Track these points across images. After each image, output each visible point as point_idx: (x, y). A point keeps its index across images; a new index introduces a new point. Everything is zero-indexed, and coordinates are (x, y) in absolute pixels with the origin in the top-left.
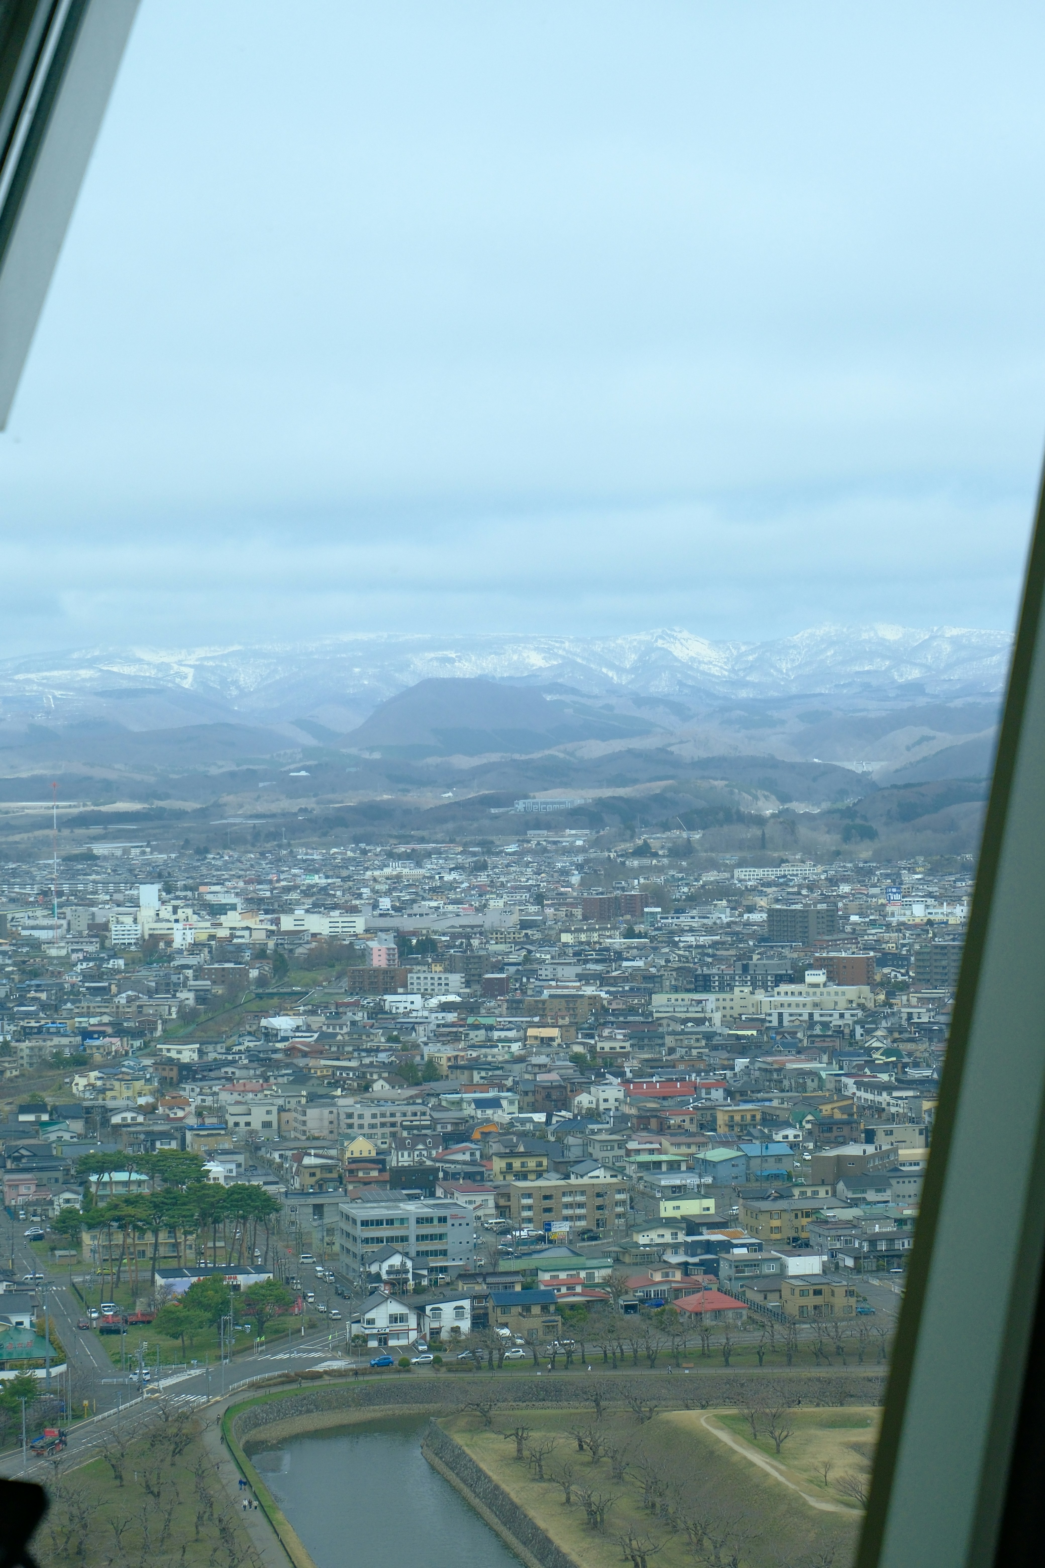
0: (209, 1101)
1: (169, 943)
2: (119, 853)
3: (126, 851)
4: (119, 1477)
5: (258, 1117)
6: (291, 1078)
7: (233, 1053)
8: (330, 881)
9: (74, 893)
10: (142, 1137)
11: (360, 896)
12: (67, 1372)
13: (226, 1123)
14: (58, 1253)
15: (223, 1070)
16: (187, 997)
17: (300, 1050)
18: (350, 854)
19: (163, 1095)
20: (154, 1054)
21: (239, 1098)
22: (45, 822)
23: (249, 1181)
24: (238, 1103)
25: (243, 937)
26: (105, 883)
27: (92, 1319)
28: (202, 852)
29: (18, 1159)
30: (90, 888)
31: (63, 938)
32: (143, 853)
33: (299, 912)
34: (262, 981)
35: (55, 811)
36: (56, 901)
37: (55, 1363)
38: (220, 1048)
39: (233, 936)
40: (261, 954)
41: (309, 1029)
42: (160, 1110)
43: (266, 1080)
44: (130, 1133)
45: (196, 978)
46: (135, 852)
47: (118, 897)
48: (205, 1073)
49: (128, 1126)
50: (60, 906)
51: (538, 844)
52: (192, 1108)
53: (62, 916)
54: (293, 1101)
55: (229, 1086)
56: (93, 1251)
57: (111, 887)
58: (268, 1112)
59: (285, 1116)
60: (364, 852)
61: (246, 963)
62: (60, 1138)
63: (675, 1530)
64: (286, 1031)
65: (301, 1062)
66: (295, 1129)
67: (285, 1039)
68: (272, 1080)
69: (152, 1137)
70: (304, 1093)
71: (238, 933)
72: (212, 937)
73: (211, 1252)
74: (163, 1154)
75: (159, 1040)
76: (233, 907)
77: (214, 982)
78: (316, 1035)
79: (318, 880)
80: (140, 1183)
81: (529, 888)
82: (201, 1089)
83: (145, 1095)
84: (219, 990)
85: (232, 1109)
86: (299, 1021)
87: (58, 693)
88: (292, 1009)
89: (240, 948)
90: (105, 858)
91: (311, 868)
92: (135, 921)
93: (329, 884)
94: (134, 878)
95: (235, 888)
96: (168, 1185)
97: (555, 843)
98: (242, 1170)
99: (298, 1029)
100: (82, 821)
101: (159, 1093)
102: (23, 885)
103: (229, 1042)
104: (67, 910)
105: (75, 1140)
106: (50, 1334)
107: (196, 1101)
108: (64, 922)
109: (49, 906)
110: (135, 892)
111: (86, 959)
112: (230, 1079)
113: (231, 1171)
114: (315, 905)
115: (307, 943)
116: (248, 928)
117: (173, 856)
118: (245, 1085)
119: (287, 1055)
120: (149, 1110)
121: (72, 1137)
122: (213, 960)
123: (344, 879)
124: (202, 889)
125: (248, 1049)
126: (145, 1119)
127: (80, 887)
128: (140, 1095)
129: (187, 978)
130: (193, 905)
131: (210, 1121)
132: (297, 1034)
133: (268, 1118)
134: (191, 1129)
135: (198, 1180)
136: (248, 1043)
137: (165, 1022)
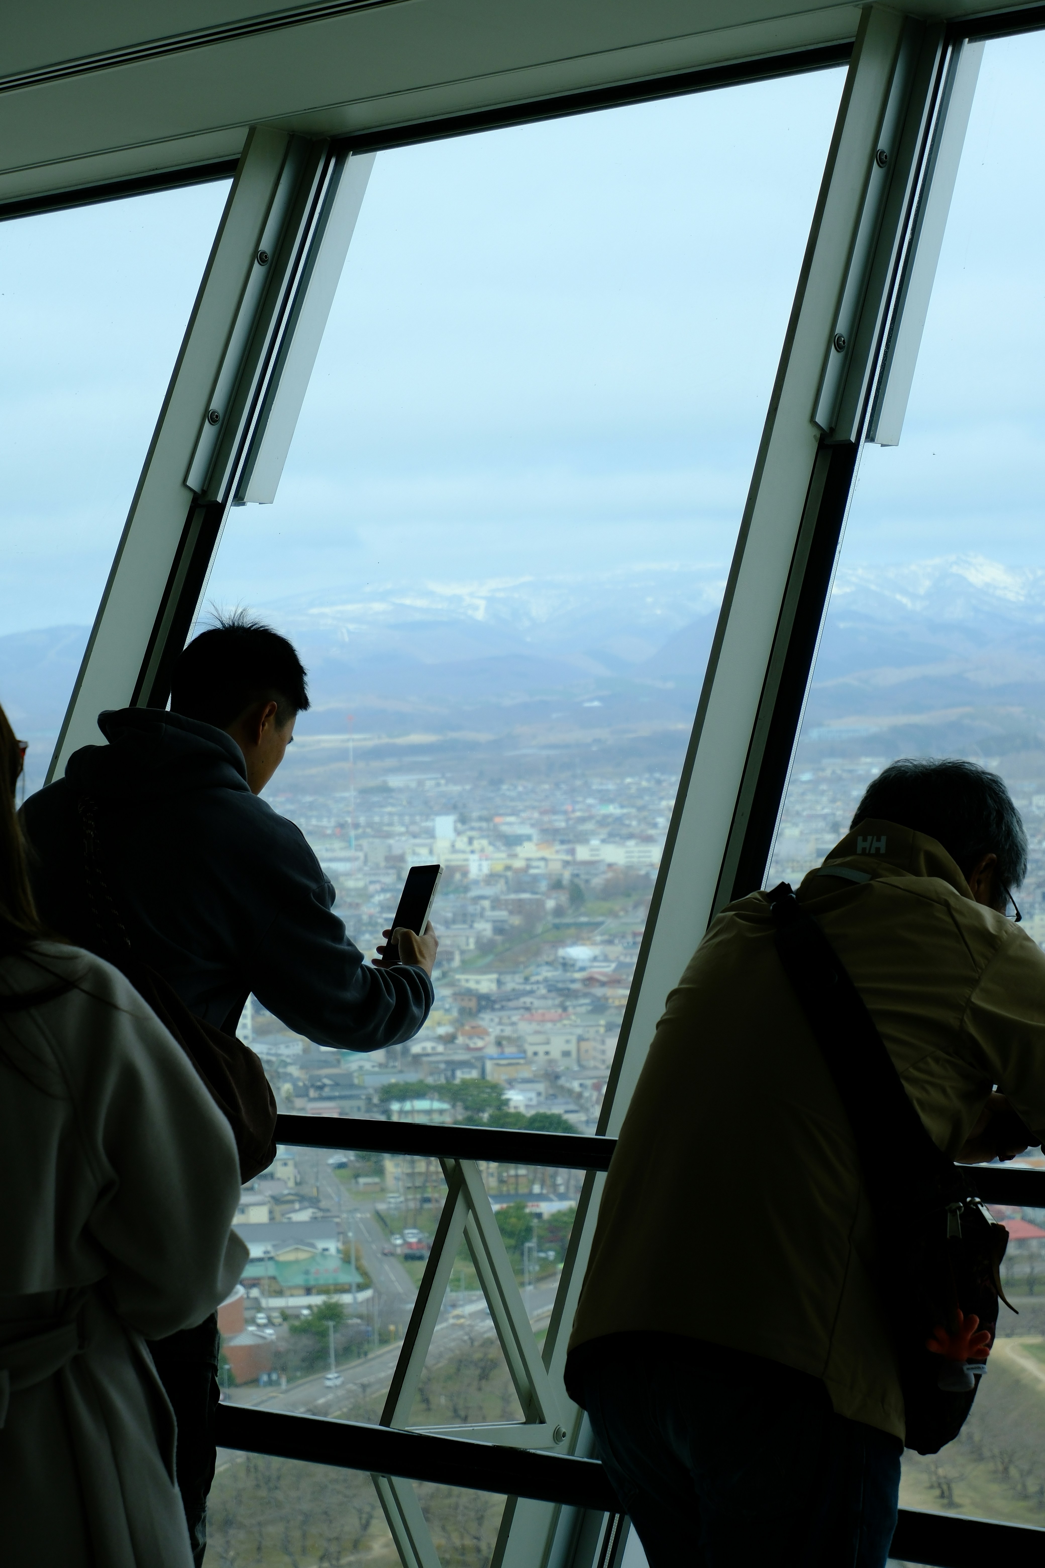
0: (508, 1031)
1: (465, 873)
2: (413, 785)
3: (420, 783)
4: (426, 1401)
5: (557, 1047)
6: (590, 1008)
7: (532, 983)
8: (625, 811)
9: (370, 825)
10: (442, 1066)
11: (655, 825)
12: (373, 1298)
13: (525, 1052)
14: (362, 1180)
15: (523, 1000)
16: (485, 928)
17: (597, 980)
18: (644, 784)
19: (462, 1025)
20: (452, 984)
21: (538, 1028)
22: (341, 755)
23: (550, 1109)
24: (537, 1032)
25: (537, 867)
26: (401, 815)
27: (396, 1246)
28: (496, 783)
29: (321, 1088)
30: (386, 819)
31: (360, 870)
32: (438, 785)
33: (595, 842)
34: (559, 912)
35: (351, 745)
36: (353, 833)
37: (361, 1288)
38: (519, 978)
39: (528, 867)
40: (557, 885)
41: (606, 959)
42: (460, 1040)
43: (565, 1009)
44: (431, 1063)
45: (493, 908)
46: (429, 784)
47: (414, 829)
48: (504, 1003)
49: (428, 1055)
50: (357, 838)
51: (834, 772)
52: (491, 1039)
53: (359, 848)
54: (592, 1030)
55: (527, 1015)
56: (397, 1179)
57: (407, 819)
58: (568, 1042)
59: (584, 1045)
60: (659, 782)
61: (543, 894)
62: (361, 1068)
63: (980, 1458)
64: (583, 960)
65: (599, 991)
66: (594, 1058)
67: (582, 969)
68: (570, 1010)
69: (454, 1066)
70: (602, 1022)
71: (535, 864)
72: (508, 868)
73: (512, 1180)
74: (465, 1084)
75: (456, 970)
76: (529, 838)
77: (511, 913)
78: (613, 965)
79: (613, 809)
80: (441, 1112)
81: (824, 817)
82: (501, 1019)
83: (444, 1025)
84: (516, 921)
85: (531, 1039)
86: (595, 951)
87: (351, 627)
88: (589, 939)
89: (536, 879)
90: (400, 790)
91: (605, 798)
92: (431, 852)
93: (624, 815)
94: (430, 809)
95: (530, 819)
96: (469, 1113)
97: (850, 771)
98: (542, 1098)
99: (595, 959)
100: (377, 753)
101: (459, 1023)
102: (319, 818)
103: (527, 972)
104: (364, 842)
105: (377, 1069)
106: (358, 1259)
107: (494, 1031)
108: (361, 855)
109: (345, 838)
110: (429, 824)
111: (384, 890)
112: (528, 1009)
113: (531, 1099)
114: (611, 835)
115: (604, 873)
116: (543, 859)
117: (468, 787)
118: (543, 1015)
119: (585, 985)
120: (449, 1039)
121: (373, 1067)
122: (510, 890)
123: (640, 809)
124: (497, 820)
125: (546, 980)
126: (445, 1049)
127: (377, 819)
128: (439, 1024)
129: (483, 909)
130: (488, 837)
131: (510, 1050)
132: (596, 964)
133: (566, 1048)
134: (492, 1059)
135: (499, 1108)
136: (547, 973)
137: (462, 952)
